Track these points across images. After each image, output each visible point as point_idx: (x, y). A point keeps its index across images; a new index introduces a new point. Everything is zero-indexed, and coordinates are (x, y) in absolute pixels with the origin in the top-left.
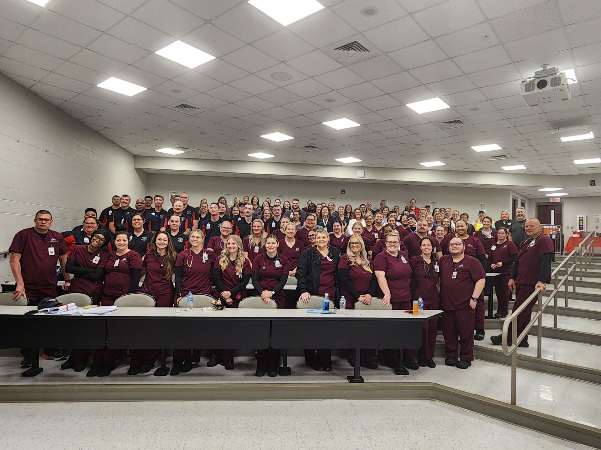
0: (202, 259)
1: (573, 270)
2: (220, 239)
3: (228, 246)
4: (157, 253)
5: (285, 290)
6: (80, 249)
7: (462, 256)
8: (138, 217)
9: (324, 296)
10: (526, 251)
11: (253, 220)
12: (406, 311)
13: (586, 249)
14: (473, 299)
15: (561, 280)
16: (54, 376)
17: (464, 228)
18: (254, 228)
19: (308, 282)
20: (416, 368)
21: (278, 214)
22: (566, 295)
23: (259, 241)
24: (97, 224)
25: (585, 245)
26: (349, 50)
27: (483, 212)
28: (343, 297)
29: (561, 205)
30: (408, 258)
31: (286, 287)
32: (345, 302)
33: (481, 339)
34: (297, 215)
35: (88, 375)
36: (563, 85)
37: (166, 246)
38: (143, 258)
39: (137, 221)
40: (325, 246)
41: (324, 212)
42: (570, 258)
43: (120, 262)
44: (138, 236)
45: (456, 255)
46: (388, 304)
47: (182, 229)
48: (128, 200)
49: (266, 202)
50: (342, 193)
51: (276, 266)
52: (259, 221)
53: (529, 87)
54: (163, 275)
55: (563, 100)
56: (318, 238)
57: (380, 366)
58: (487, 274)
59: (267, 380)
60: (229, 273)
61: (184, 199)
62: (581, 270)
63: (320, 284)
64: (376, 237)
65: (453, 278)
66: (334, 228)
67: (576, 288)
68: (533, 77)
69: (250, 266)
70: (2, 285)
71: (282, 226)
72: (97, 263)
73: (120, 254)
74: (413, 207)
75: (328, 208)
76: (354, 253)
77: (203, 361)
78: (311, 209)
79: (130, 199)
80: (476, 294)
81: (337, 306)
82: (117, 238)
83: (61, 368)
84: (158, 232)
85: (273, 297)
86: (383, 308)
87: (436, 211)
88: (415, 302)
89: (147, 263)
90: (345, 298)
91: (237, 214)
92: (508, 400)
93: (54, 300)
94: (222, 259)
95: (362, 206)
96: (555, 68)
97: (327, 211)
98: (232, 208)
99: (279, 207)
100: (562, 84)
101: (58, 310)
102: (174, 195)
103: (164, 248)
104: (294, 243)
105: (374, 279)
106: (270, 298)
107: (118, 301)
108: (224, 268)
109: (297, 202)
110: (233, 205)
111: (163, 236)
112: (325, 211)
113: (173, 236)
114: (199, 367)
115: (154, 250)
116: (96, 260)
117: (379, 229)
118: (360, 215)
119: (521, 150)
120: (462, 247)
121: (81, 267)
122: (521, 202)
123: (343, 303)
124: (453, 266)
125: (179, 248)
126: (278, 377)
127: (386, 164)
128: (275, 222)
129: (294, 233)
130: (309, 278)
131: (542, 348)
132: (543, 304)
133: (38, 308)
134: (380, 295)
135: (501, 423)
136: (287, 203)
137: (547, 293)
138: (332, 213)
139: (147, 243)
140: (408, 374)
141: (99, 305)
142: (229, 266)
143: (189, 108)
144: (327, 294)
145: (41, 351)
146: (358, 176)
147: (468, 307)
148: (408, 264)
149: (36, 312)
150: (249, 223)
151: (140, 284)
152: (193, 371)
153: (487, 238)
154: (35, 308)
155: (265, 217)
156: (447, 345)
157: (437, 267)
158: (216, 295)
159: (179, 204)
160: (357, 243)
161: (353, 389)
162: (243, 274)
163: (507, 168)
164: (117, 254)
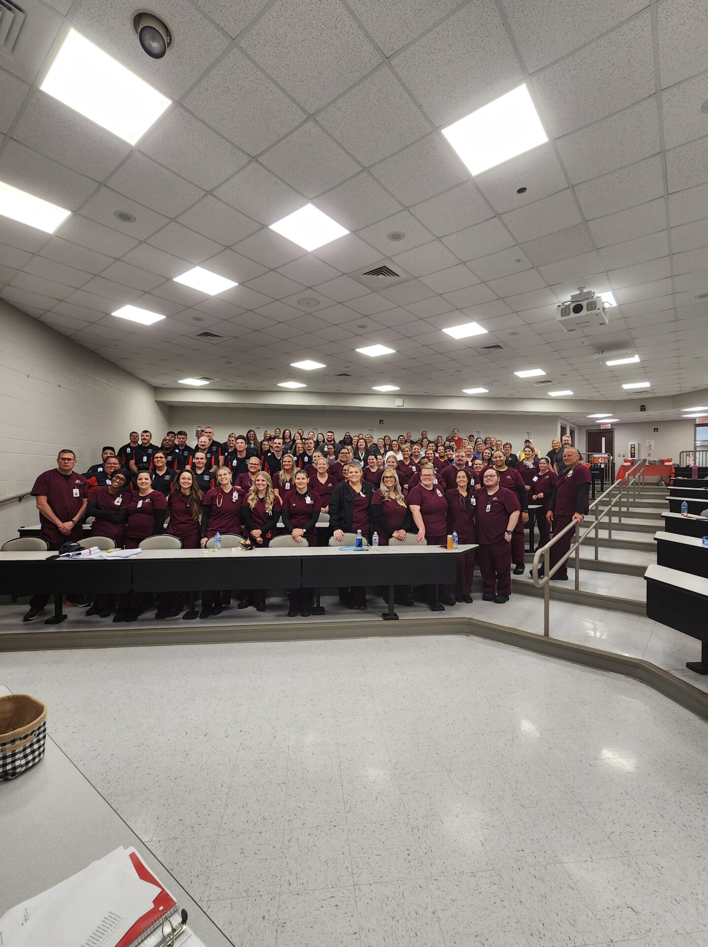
0: (232, 499)
1: (618, 500)
2: (248, 476)
3: (257, 482)
4: (181, 493)
5: (317, 528)
6: (100, 490)
7: (497, 488)
8: (160, 454)
9: (356, 533)
10: (564, 482)
11: (283, 455)
12: (441, 546)
13: (634, 478)
14: (508, 532)
15: (604, 511)
16: (77, 623)
17: (502, 458)
18: (284, 463)
19: (341, 519)
20: (453, 604)
21: (310, 448)
22: (609, 527)
23: (290, 477)
24: (120, 464)
25: (633, 474)
26: (379, 275)
27: (530, 441)
28: (376, 533)
29: (612, 432)
30: (444, 491)
31: (318, 525)
32: (377, 538)
33: (521, 573)
34: (331, 448)
35: (114, 621)
36: (599, 309)
37: (190, 485)
38: (167, 498)
39: (159, 459)
40: (357, 481)
41: (361, 445)
42: (614, 487)
43: (143, 503)
44: (160, 475)
45: (490, 487)
46: (423, 539)
47: (208, 466)
48: (148, 436)
49: (297, 435)
50: (380, 423)
51: (307, 503)
52: (289, 456)
53: (565, 311)
54: (189, 515)
55: (601, 324)
56: (350, 473)
57: (415, 604)
58: (530, 507)
59: (300, 620)
60: (259, 512)
61: (208, 434)
62: (628, 500)
63: (354, 520)
64: (414, 471)
65: (487, 511)
66: (369, 461)
67: (622, 519)
68: (569, 301)
69: (279, 502)
70: (19, 531)
71: (314, 461)
72: (119, 504)
73: (143, 494)
74: (455, 437)
75: (365, 440)
76: (388, 487)
77: (234, 603)
78: (347, 441)
79: (151, 435)
80: (511, 526)
81: (370, 543)
82: (139, 477)
83: (85, 614)
84: (183, 470)
85: (305, 535)
86: (418, 543)
87: (478, 442)
88: (449, 536)
89: (171, 503)
90: (377, 534)
91: (266, 449)
92: (540, 631)
93: (76, 544)
94: (251, 497)
95: (401, 437)
96: (591, 291)
97: (364, 444)
98: (262, 442)
99: (311, 440)
100: (597, 308)
101: (80, 554)
102: (199, 429)
103: (188, 488)
104: (326, 478)
105: (409, 513)
106: (302, 536)
107: (142, 543)
108: (253, 506)
109: (332, 434)
110: (263, 438)
111: (186, 475)
112: (361, 443)
113: (198, 474)
114: (229, 609)
115: (178, 489)
116: (118, 501)
117: (416, 461)
118: (397, 447)
119: (566, 375)
120: (496, 479)
121: (102, 509)
122: (570, 430)
123: (376, 539)
124: (487, 499)
125: (205, 487)
126: (311, 617)
127: (427, 392)
128: (308, 456)
129: (325, 468)
130: (342, 515)
131: (580, 580)
132: (580, 535)
133: (59, 553)
134: (414, 530)
135: (535, 654)
136: (320, 435)
137: (587, 525)
138: (369, 446)
139: (171, 482)
140: (444, 610)
141: (123, 549)
142: (257, 504)
143: (212, 336)
144: (359, 531)
145: (64, 597)
146: (397, 405)
147: (502, 541)
148: (444, 497)
149: (58, 557)
150: (279, 459)
151: (165, 526)
152: (223, 613)
153: (529, 468)
154: (56, 553)
155: (297, 451)
156: (485, 580)
157: (473, 500)
158: (246, 534)
159: (204, 439)
160: (391, 477)
161: (386, 626)
162: (273, 511)
163: (553, 394)
164: (140, 495)
